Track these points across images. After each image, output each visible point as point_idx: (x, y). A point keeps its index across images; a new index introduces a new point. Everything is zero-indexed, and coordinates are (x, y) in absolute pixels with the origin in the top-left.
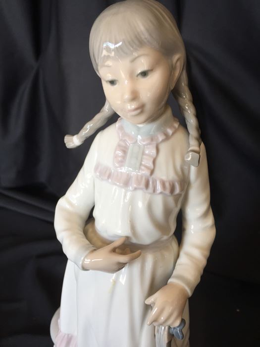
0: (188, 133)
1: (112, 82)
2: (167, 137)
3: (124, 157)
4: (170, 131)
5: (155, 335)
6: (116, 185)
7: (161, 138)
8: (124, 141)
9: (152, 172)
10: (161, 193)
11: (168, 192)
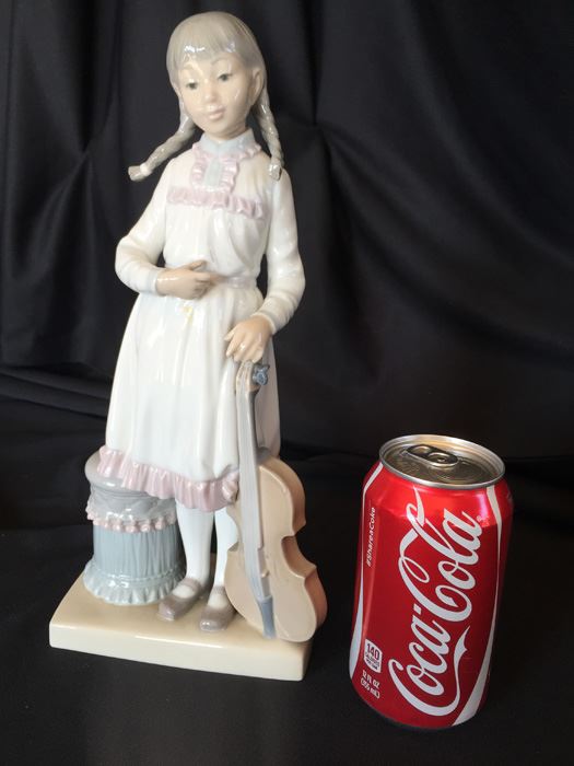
0: (270, 156)
1: (193, 86)
2: (248, 157)
3: (203, 175)
4: (251, 152)
5: (235, 392)
6: (192, 204)
7: (242, 156)
8: (204, 159)
9: (232, 189)
10: (242, 212)
11: (249, 212)
